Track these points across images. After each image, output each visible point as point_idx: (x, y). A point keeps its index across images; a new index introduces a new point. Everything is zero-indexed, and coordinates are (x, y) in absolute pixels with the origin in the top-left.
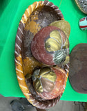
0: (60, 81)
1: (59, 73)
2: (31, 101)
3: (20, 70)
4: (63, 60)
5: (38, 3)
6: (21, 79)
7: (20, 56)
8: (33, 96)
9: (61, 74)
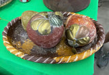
0: (79, 20)
1: (72, 22)
2: (98, 48)
3: (69, 59)
4: (59, 17)
5: (5, 42)
6: (76, 58)
7: (55, 58)
8: (93, 46)
9: (72, 19)
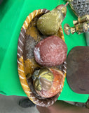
0: (58, 81)
3: (21, 70)
6: (23, 78)
9: (58, 75)
